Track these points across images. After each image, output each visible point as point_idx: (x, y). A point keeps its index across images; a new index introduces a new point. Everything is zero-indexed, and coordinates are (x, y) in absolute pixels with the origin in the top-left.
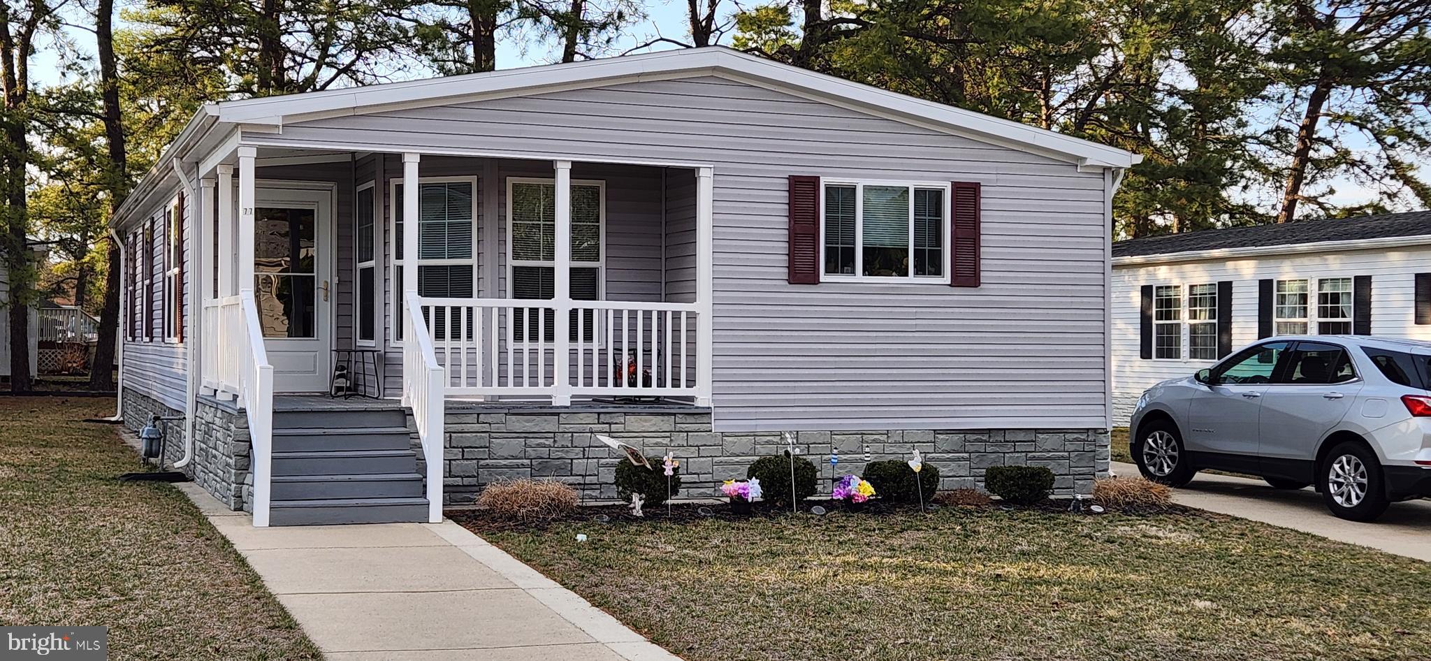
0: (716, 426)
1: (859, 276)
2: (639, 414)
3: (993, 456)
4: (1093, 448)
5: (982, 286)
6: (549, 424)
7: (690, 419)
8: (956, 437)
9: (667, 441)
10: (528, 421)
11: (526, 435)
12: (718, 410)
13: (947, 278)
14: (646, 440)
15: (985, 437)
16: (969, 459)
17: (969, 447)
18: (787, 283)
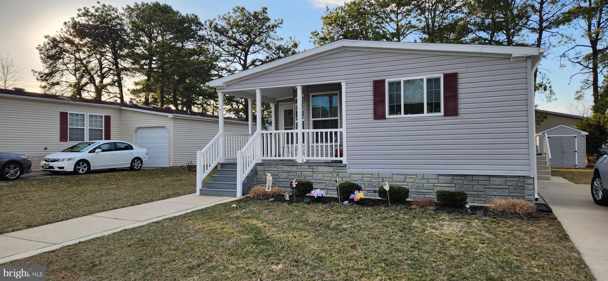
0: (349, 171)
1: (403, 115)
2: (322, 166)
3: (467, 186)
4: (523, 185)
5: (459, 115)
6: (294, 169)
7: (339, 168)
8: (448, 178)
9: (331, 175)
10: (289, 168)
11: (289, 172)
12: (349, 165)
13: (442, 113)
14: (325, 175)
15: (463, 178)
16: (455, 187)
17: (454, 181)
18: (373, 119)
